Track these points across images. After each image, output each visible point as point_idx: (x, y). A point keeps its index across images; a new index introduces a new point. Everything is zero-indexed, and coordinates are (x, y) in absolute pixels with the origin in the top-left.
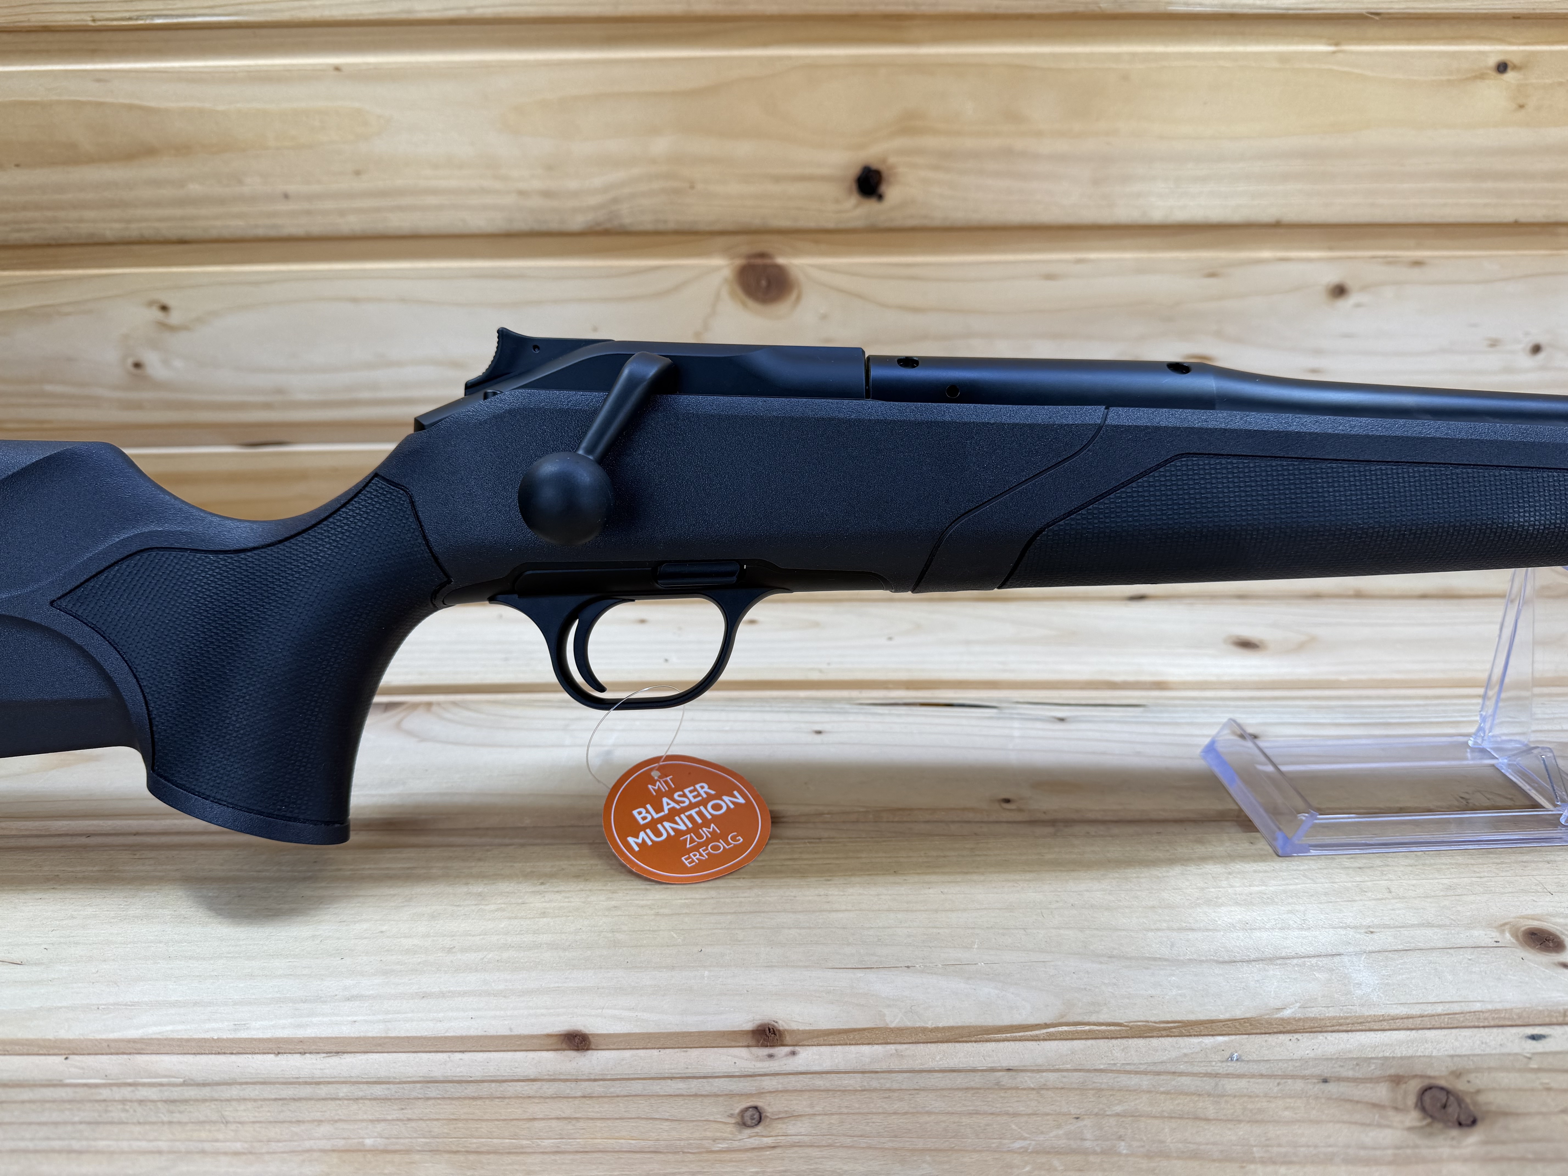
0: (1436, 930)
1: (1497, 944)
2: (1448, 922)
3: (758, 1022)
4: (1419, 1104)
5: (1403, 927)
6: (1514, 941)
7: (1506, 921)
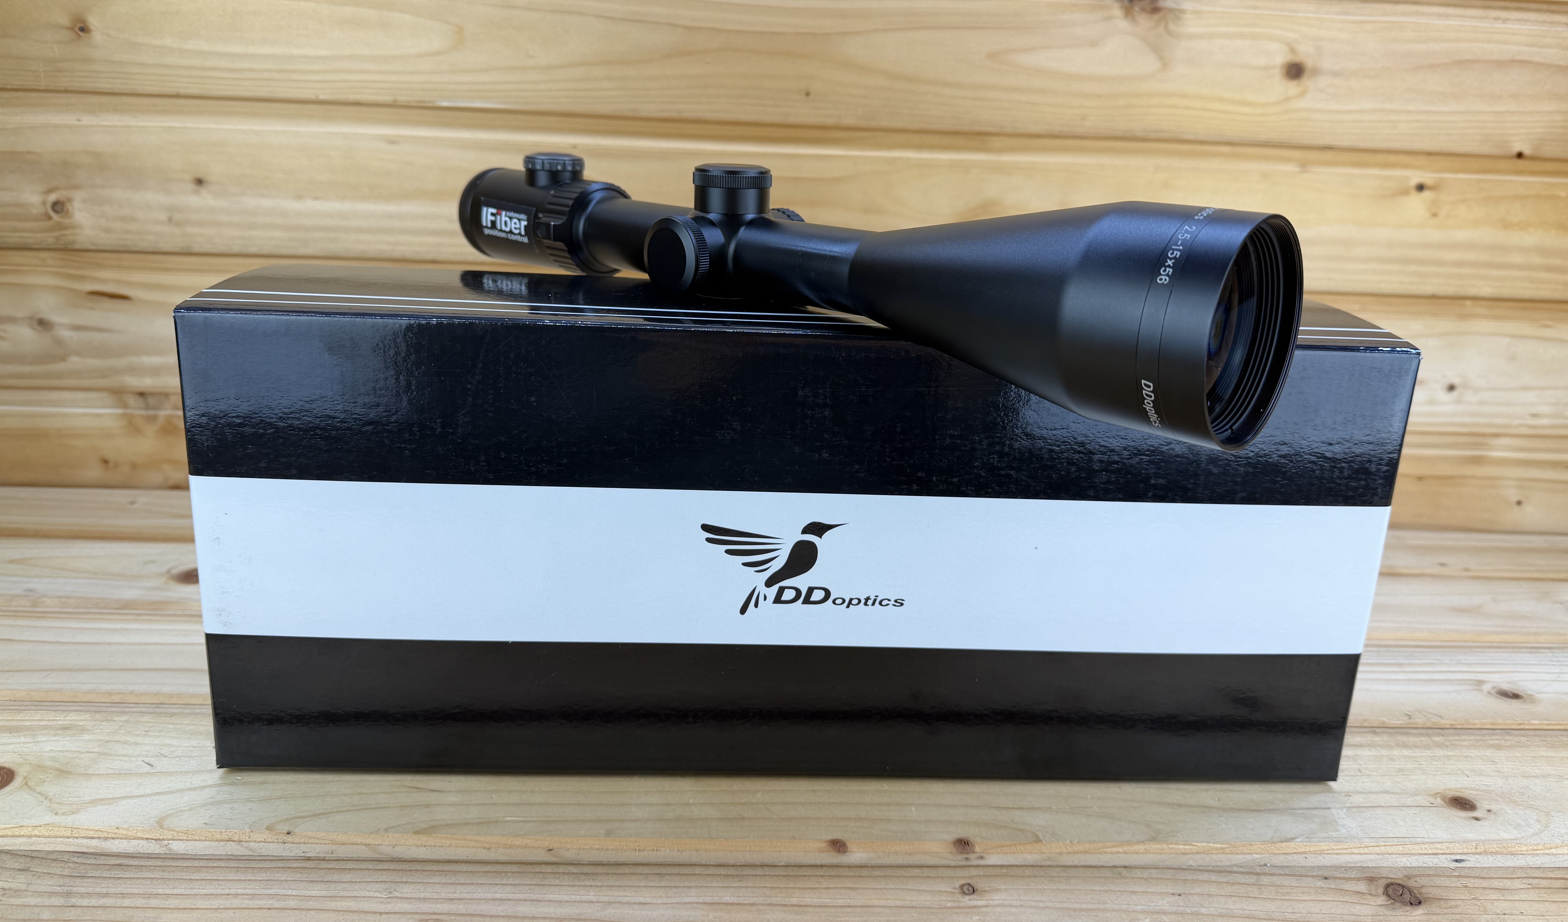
0: (1392, 795)
1: (1432, 805)
2: (1399, 791)
3: (956, 837)
4: (1386, 893)
5: (1370, 793)
6: (1443, 803)
7: (1438, 791)
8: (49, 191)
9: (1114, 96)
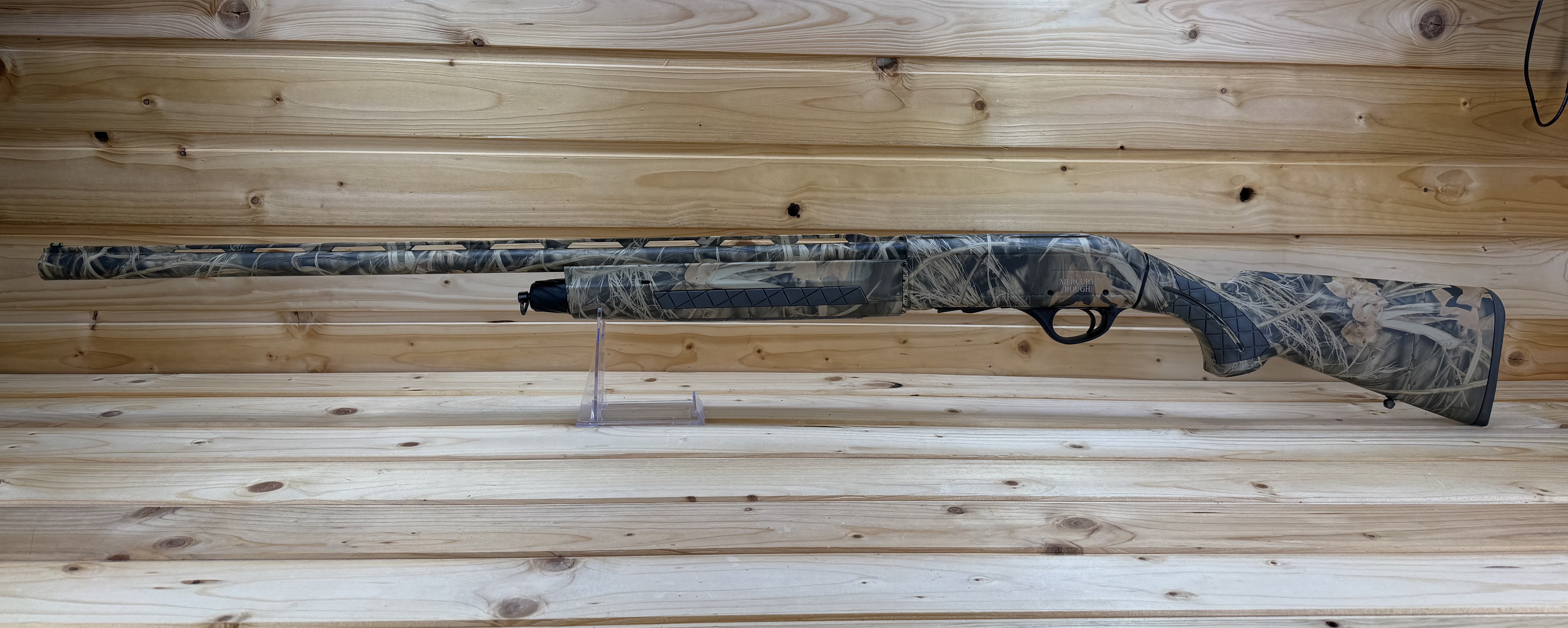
8: (251, 192)
9: (876, 122)
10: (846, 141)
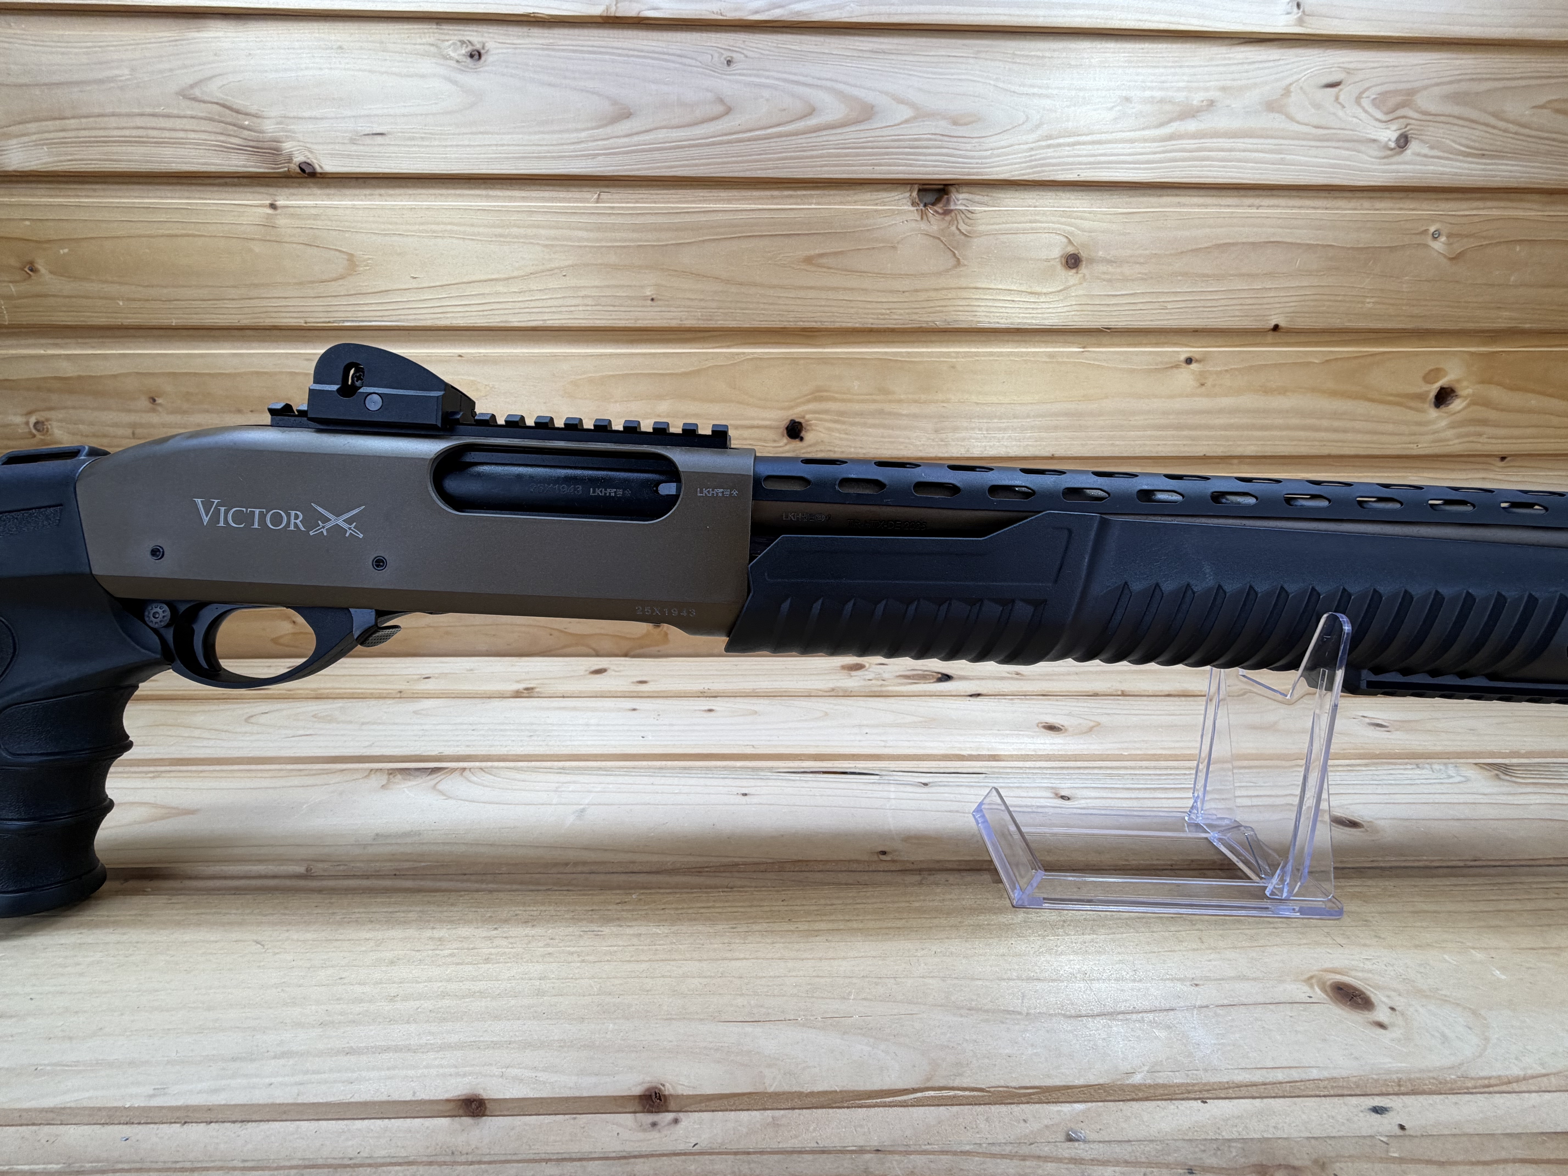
0: (1252, 983)
2: (1260, 975)
3: (646, 1086)
5: (1222, 980)
6: (1325, 996)
8: (30, 413)
9: (917, 291)
10: (870, 322)
